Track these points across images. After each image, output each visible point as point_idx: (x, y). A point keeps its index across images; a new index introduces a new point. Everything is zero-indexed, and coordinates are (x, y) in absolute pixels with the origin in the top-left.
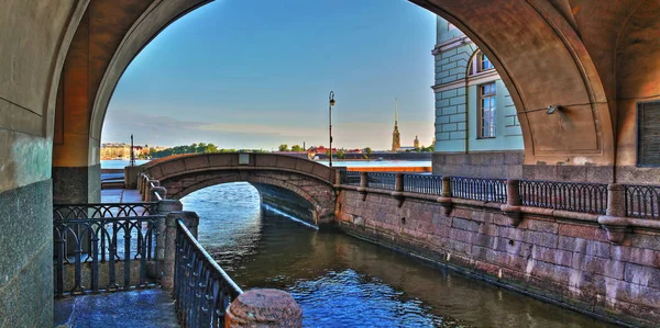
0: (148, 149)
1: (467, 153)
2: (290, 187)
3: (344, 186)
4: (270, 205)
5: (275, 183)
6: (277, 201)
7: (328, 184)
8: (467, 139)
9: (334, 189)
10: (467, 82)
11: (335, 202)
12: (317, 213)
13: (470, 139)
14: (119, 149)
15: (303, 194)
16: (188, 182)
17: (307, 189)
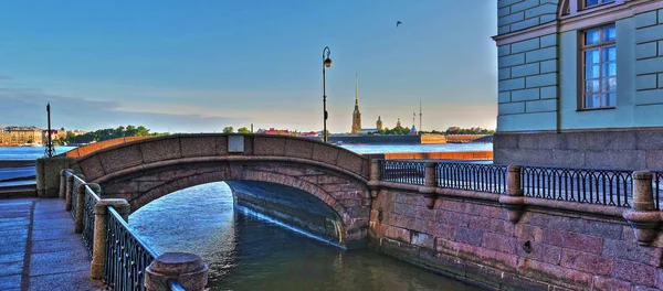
0: (65, 133)
1: (559, 131)
2: (304, 187)
3: (386, 183)
4: (249, 208)
5: (282, 180)
6: (263, 203)
7: (359, 181)
8: (558, 111)
9: (370, 189)
10: (559, 26)
11: (370, 207)
12: (343, 225)
13: (563, 112)
14: (29, 134)
15: (323, 197)
16: (147, 182)
17: (330, 189)
